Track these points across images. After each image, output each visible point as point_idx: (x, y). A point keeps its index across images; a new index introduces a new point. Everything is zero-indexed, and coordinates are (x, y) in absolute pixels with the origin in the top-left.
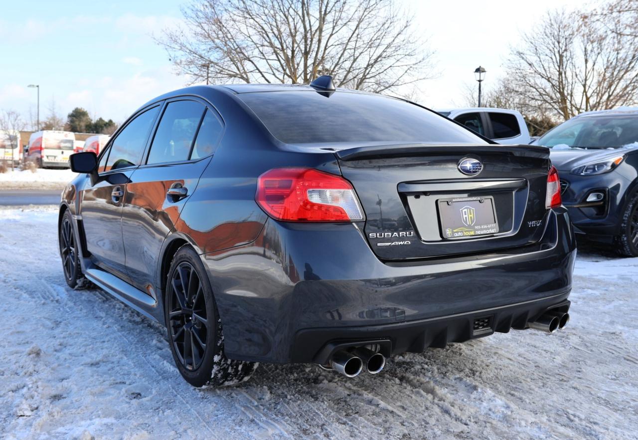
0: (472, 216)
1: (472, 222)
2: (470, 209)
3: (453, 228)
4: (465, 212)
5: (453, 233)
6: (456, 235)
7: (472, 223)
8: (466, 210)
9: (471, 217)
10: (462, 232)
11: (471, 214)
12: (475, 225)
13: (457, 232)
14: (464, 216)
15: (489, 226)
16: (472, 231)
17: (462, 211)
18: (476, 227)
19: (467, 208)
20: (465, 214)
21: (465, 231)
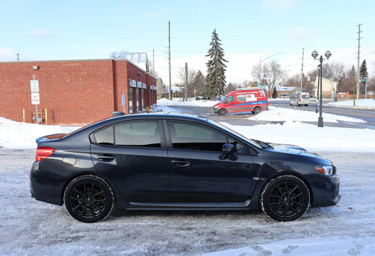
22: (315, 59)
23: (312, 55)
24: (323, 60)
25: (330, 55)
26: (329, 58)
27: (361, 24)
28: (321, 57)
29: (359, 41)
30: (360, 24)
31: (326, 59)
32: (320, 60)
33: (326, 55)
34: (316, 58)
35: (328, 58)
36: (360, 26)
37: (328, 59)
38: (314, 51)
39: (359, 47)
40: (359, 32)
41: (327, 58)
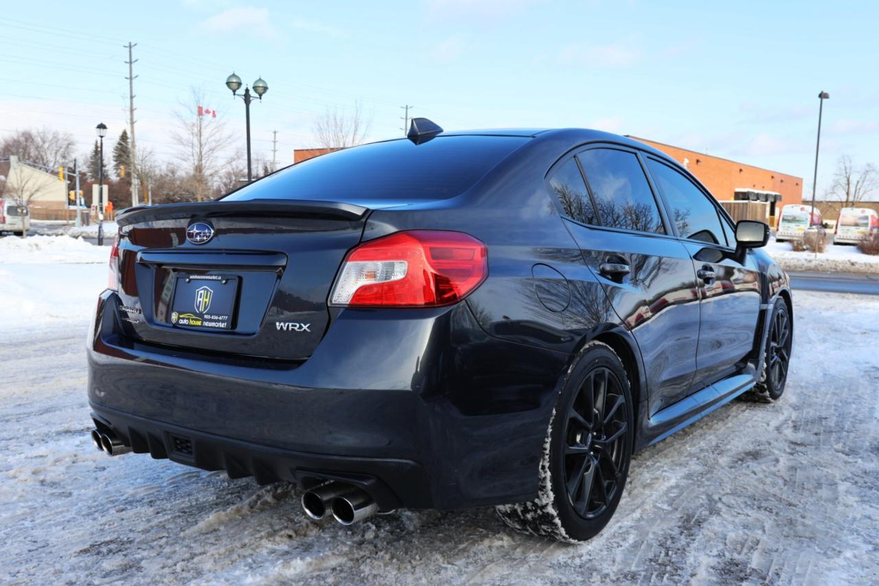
0: (207, 300)
1: (205, 308)
2: (208, 291)
3: (180, 313)
4: (201, 294)
5: (179, 318)
6: (181, 322)
7: (205, 310)
8: (202, 292)
9: (206, 302)
10: (188, 319)
11: (206, 298)
12: (206, 314)
13: (183, 319)
14: (199, 299)
15: (220, 318)
16: (199, 320)
17: (198, 292)
18: (206, 317)
19: (204, 289)
20: (201, 297)
21: (193, 319)
22: (234, 94)
23: (228, 84)
24: (251, 98)
25: (265, 89)
26: (263, 96)
27: (133, 44)
28: (247, 90)
29: (131, 83)
30: (130, 43)
31: (257, 98)
32: (244, 97)
33: (255, 88)
34: (237, 92)
35: (260, 95)
36: (130, 47)
37: (260, 98)
38: (231, 74)
39: (132, 97)
40: (131, 63)
41: (257, 96)
